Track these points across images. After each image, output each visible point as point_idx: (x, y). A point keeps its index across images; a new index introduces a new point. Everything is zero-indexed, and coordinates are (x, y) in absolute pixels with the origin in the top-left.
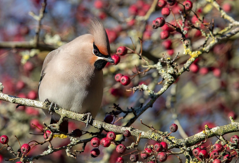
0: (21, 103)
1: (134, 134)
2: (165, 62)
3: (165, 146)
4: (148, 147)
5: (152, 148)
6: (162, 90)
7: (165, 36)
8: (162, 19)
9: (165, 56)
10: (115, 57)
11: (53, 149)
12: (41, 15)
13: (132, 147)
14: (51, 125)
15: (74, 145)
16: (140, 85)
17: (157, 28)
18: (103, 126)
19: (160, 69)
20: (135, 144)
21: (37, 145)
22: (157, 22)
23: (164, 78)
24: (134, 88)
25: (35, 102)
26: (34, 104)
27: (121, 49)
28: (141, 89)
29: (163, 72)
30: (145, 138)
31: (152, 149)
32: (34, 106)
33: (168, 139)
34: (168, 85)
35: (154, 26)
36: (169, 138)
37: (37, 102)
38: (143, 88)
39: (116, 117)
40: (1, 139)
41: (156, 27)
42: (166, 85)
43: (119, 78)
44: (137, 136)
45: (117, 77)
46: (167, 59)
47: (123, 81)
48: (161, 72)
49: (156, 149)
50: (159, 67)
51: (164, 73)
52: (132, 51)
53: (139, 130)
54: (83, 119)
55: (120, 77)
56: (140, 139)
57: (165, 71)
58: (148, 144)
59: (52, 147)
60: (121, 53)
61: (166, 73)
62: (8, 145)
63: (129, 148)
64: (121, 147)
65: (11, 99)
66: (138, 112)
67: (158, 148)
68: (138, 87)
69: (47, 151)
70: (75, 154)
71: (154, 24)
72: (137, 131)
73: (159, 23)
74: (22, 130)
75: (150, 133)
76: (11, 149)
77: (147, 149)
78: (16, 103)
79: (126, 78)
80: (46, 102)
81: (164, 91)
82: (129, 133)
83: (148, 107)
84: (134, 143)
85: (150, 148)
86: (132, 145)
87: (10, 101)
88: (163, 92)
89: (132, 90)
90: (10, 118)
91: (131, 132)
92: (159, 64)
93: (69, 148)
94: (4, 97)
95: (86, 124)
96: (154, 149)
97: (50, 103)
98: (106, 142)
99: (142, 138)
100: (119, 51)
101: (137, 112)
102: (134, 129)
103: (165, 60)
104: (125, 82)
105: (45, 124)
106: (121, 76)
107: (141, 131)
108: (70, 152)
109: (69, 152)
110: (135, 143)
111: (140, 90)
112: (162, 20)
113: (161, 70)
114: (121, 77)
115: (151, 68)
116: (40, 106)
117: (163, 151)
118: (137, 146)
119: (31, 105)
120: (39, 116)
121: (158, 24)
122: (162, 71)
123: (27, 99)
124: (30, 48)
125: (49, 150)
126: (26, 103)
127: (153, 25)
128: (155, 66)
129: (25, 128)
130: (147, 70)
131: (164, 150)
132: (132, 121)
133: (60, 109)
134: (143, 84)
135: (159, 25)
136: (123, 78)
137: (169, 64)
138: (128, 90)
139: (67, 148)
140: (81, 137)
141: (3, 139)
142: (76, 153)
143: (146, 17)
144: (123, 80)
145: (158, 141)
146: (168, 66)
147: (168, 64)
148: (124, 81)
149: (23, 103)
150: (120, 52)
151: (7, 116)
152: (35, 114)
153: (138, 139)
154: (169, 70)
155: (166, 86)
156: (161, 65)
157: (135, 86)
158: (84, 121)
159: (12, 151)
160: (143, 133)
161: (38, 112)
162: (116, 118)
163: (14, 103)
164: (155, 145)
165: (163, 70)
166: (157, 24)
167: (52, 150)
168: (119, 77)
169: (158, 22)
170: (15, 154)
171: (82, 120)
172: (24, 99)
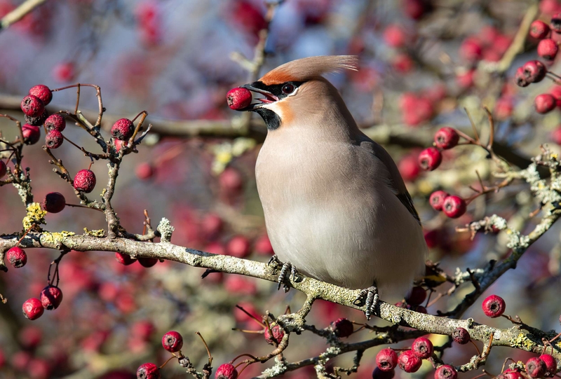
0: (214, 266)
1: (476, 337)
2: (545, 163)
3: (551, 365)
4: (512, 366)
5: (519, 367)
6: (539, 229)
7: (546, 105)
8: (539, 64)
9: (546, 151)
10: (431, 153)
11: (285, 365)
12: (258, 58)
13: (472, 367)
14: (285, 316)
15: (335, 355)
16: (487, 218)
17: (527, 84)
18: (406, 319)
19: (535, 181)
20: (479, 361)
21: (251, 363)
22: (527, 71)
23: (544, 202)
24: (474, 224)
25: (247, 262)
26: (244, 268)
27: (443, 134)
28: (490, 228)
29: (540, 187)
30: (503, 345)
31: (519, 370)
32: (243, 274)
33: (557, 348)
34: (554, 217)
35: (521, 80)
36: (558, 345)
37: (251, 264)
38: (495, 224)
39: (432, 291)
40: (166, 340)
41: (524, 83)
42: (549, 217)
43: (438, 201)
44: (484, 340)
45: (434, 199)
46: (551, 158)
47: (449, 207)
48: (536, 189)
49: (531, 370)
50: (531, 176)
51: (543, 191)
52: (470, 139)
53: (489, 325)
54: (358, 302)
55: (441, 200)
56: (490, 347)
57: (546, 185)
58: (511, 360)
59: (283, 360)
60: (444, 144)
61: (549, 189)
62: (181, 354)
63: (466, 368)
64: (445, 372)
65: (190, 258)
66: (482, 280)
67: (535, 370)
68: (483, 223)
69: (271, 368)
70: (338, 376)
71: (521, 75)
72: (485, 329)
73: (532, 74)
74: (217, 330)
75: (515, 334)
76: (187, 364)
77: (507, 370)
78: (204, 267)
79: (457, 202)
80: (271, 264)
81: (544, 230)
82: (465, 333)
83: (506, 269)
84: (478, 358)
85: (515, 369)
86: (472, 361)
87: (189, 262)
88: (542, 234)
89: (470, 230)
90: (189, 300)
91: (471, 331)
92: (532, 169)
93: (322, 363)
94: (175, 253)
95: (365, 313)
96: (524, 372)
97: (281, 265)
98: (409, 361)
99: (497, 345)
100: (439, 138)
101: (480, 279)
102: (477, 324)
103: (546, 160)
104: (453, 210)
105: (270, 315)
106: (444, 197)
107: (493, 330)
108: (325, 371)
109: (322, 371)
110: (481, 357)
111: (488, 230)
112: (538, 67)
113: (536, 183)
114: (444, 199)
115: (513, 179)
116: (258, 272)
117: (547, 376)
118: (484, 363)
119: (238, 271)
120: (258, 295)
121: (530, 76)
122: (538, 185)
123: (228, 256)
124: (232, 136)
125: (278, 366)
126: (226, 266)
127: (517, 77)
128: (523, 173)
129: (224, 324)
130: (505, 183)
131: (548, 374)
132: (470, 300)
133: (304, 279)
134: (494, 216)
135: (532, 78)
136: (448, 200)
137: (555, 168)
138: (461, 230)
139: (319, 361)
140: (350, 336)
141: (169, 340)
142: (340, 373)
143: (503, 65)
144: (448, 205)
145: (532, 350)
146: (553, 174)
147: (553, 168)
148: (451, 209)
149: (219, 267)
150: (442, 140)
151: (182, 295)
152: (247, 291)
153: (485, 349)
154: (555, 183)
155: (549, 221)
156: (537, 173)
157: (478, 220)
158: (362, 308)
159: (190, 367)
160: (498, 335)
161: (254, 287)
162: (433, 293)
163: (198, 265)
164: (529, 363)
165: (542, 183)
166: (527, 76)
167: (283, 367)
168: (438, 198)
169: (530, 72)
170: (197, 375)
171: (356, 305)
172: (220, 256)
